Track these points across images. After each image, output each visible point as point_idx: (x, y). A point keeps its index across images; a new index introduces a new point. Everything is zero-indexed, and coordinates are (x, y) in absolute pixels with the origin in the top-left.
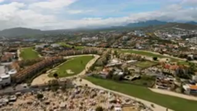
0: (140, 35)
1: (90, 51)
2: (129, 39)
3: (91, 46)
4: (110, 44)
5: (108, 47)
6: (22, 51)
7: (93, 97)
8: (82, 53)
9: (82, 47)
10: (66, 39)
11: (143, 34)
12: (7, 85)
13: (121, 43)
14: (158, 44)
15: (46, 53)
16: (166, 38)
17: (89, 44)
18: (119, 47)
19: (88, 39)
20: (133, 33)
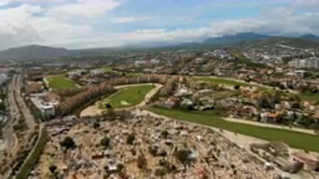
0: (222, 56)
1: (149, 79)
2: (205, 63)
3: (150, 73)
4: (177, 69)
5: (174, 73)
6: (51, 80)
7: (157, 125)
8: (138, 81)
9: (137, 74)
10: (111, 63)
11: (226, 55)
12: (52, 117)
13: (193, 67)
14: (246, 69)
15: (87, 82)
16: (260, 60)
17: (147, 70)
18: (190, 74)
19: (144, 62)
20: (212, 53)
